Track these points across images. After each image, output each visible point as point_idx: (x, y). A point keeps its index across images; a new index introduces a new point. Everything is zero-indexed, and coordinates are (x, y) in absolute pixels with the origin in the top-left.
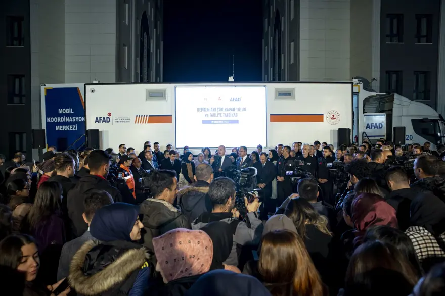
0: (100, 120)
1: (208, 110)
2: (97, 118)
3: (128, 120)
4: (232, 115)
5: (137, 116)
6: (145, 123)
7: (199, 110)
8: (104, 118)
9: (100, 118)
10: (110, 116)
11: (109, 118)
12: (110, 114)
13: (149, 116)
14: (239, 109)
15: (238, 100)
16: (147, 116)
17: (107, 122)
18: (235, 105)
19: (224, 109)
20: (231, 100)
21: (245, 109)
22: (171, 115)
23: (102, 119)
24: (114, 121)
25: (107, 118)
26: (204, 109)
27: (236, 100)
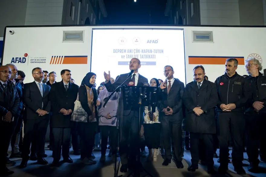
0: (16, 60)
1: (125, 51)
2: (13, 58)
3: (44, 61)
4: (149, 57)
5: (52, 57)
6: (60, 64)
7: (115, 51)
8: (20, 58)
9: (16, 58)
10: (26, 56)
11: (25, 58)
12: (26, 55)
13: (65, 57)
14: (157, 51)
15: (155, 42)
16: (62, 57)
17: (23, 62)
18: (152, 46)
19: (141, 50)
20: (148, 42)
21: (162, 51)
22: (87, 56)
23: (18, 59)
24: (30, 61)
25: (23, 58)
26: (121, 51)
27: (153, 42)
